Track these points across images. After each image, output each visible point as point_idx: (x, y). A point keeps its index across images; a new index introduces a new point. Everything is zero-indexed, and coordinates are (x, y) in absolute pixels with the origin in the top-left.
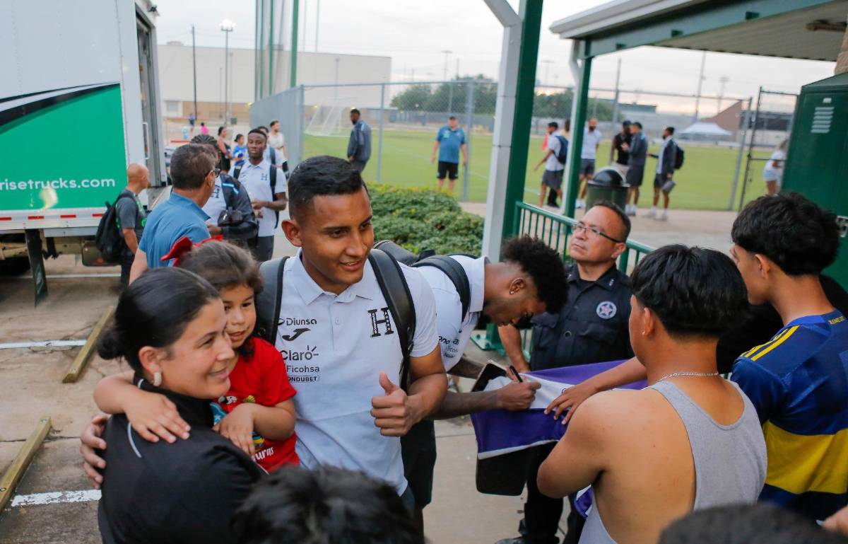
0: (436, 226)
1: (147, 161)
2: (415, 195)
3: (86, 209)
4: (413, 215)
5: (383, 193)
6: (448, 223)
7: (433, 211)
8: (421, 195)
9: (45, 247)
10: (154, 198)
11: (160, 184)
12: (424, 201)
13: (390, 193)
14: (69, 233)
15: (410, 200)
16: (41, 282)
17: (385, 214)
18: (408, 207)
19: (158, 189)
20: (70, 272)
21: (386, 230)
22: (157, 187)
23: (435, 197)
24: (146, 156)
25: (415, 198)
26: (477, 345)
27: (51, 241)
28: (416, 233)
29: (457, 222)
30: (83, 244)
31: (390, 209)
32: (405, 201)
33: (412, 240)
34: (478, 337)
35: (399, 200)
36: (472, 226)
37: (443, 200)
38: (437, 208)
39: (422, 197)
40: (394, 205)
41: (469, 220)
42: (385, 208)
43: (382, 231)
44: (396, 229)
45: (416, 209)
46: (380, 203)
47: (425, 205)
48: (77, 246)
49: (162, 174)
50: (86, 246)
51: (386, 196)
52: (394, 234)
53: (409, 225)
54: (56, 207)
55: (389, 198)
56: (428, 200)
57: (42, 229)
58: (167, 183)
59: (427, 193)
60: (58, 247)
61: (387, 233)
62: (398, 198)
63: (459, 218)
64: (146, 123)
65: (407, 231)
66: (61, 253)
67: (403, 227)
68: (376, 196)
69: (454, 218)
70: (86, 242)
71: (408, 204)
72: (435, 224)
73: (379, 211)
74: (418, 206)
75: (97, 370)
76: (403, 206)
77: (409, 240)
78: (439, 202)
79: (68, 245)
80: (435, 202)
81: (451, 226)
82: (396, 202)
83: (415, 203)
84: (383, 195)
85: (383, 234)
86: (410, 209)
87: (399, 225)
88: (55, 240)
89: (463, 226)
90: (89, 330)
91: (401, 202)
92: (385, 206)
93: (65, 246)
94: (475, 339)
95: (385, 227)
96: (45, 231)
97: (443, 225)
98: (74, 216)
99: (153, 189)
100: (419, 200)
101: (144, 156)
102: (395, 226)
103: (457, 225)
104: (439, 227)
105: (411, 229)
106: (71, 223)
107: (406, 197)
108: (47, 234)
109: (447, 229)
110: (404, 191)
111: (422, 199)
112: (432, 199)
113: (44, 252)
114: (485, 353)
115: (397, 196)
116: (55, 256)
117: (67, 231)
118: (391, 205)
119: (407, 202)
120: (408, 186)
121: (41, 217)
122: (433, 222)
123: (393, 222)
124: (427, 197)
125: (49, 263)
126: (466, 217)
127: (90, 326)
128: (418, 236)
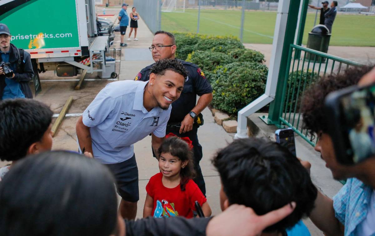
0: (234, 56)
1: (87, 23)
2: (221, 40)
3: (58, 48)
4: (220, 50)
5: (204, 39)
6: (240, 54)
7: (231, 48)
8: (223, 40)
9: (39, 67)
10: (91, 42)
11: (94, 36)
12: (226, 43)
13: (208, 39)
14: (50, 61)
15: (218, 42)
16: (38, 85)
17: (206, 50)
18: (217, 46)
19: (93, 38)
20: (52, 79)
21: (208, 58)
22: (92, 37)
23: (231, 41)
24: (87, 21)
25: (221, 42)
26: (263, 121)
27: (42, 64)
28: (224, 60)
29: (245, 54)
30: (57, 66)
31: (208, 47)
32: (215, 43)
33: (222, 64)
34: (264, 117)
35: (213, 42)
36: (253, 56)
37: (235, 42)
38: (233, 47)
39: (224, 41)
40: (210, 45)
41: (251, 53)
42: (206, 47)
43: (207, 59)
44: (213, 58)
45: (222, 47)
46: (203, 44)
47: (226, 45)
48: (54, 66)
49: (95, 31)
50: (58, 66)
51: (206, 41)
52: (213, 60)
53: (220, 56)
54: (43, 47)
55: (207, 42)
56: (228, 43)
57: (37, 59)
58: (97, 35)
59: (226, 39)
60: (45, 67)
61: (209, 60)
62: (212, 41)
63: (246, 52)
64: (87, 5)
65: (220, 59)
66: (47, 70)
67: (217, 57)
68: (200, 41)
69: (243, 52)
70: (58, 64)
71: (218, 44)
72: (233, 55)
73: (203, 48)
74: (222, 46)
75: (64, 130)
76: (215, 46)
77: (220, 64)
78: (233, 43)
79: (50, 66)
80: (231, 43)
81: (242, 56)
82: (211, 44)
83: (221, 44)
84: (204, 40)
85: (207, 60)
86: (219, 47)
87: (215, 56)
88: (44, 63)
89: (248, 56)
90: (60, 108)
91: (214, 44)
92: (206, 45)
93: (49, 67)
94: (262, 118)
95: (208, 57)
96: (38, 59)
97: (237, 55)
98: (52, 52)
99: (91, 38)
100: (223, 43)
101: (86, 21)
102: (213, 56)
103: (245, 56)
104: (235, 56)
105: (221, 58)
106: (51, 55)
107: (216, 41)
108: (39, 61)
109: (239, 58)
110: (214, 38)
111: (224, 42)
112: (230, 42)
113: (39, 70)
114: (268, 127)
115: (211, 41)
116: (44, 71)
117: (49, 59)
118: (208, 45)
119: (217, 44)
120: (216, 36)
121: (37, 53)
122: (232, 54)
123: (212, 54)
124: (227, 41)
125: (41, 75)
126: (249, 51)
127: (61, 107)
128: (225, 61)
